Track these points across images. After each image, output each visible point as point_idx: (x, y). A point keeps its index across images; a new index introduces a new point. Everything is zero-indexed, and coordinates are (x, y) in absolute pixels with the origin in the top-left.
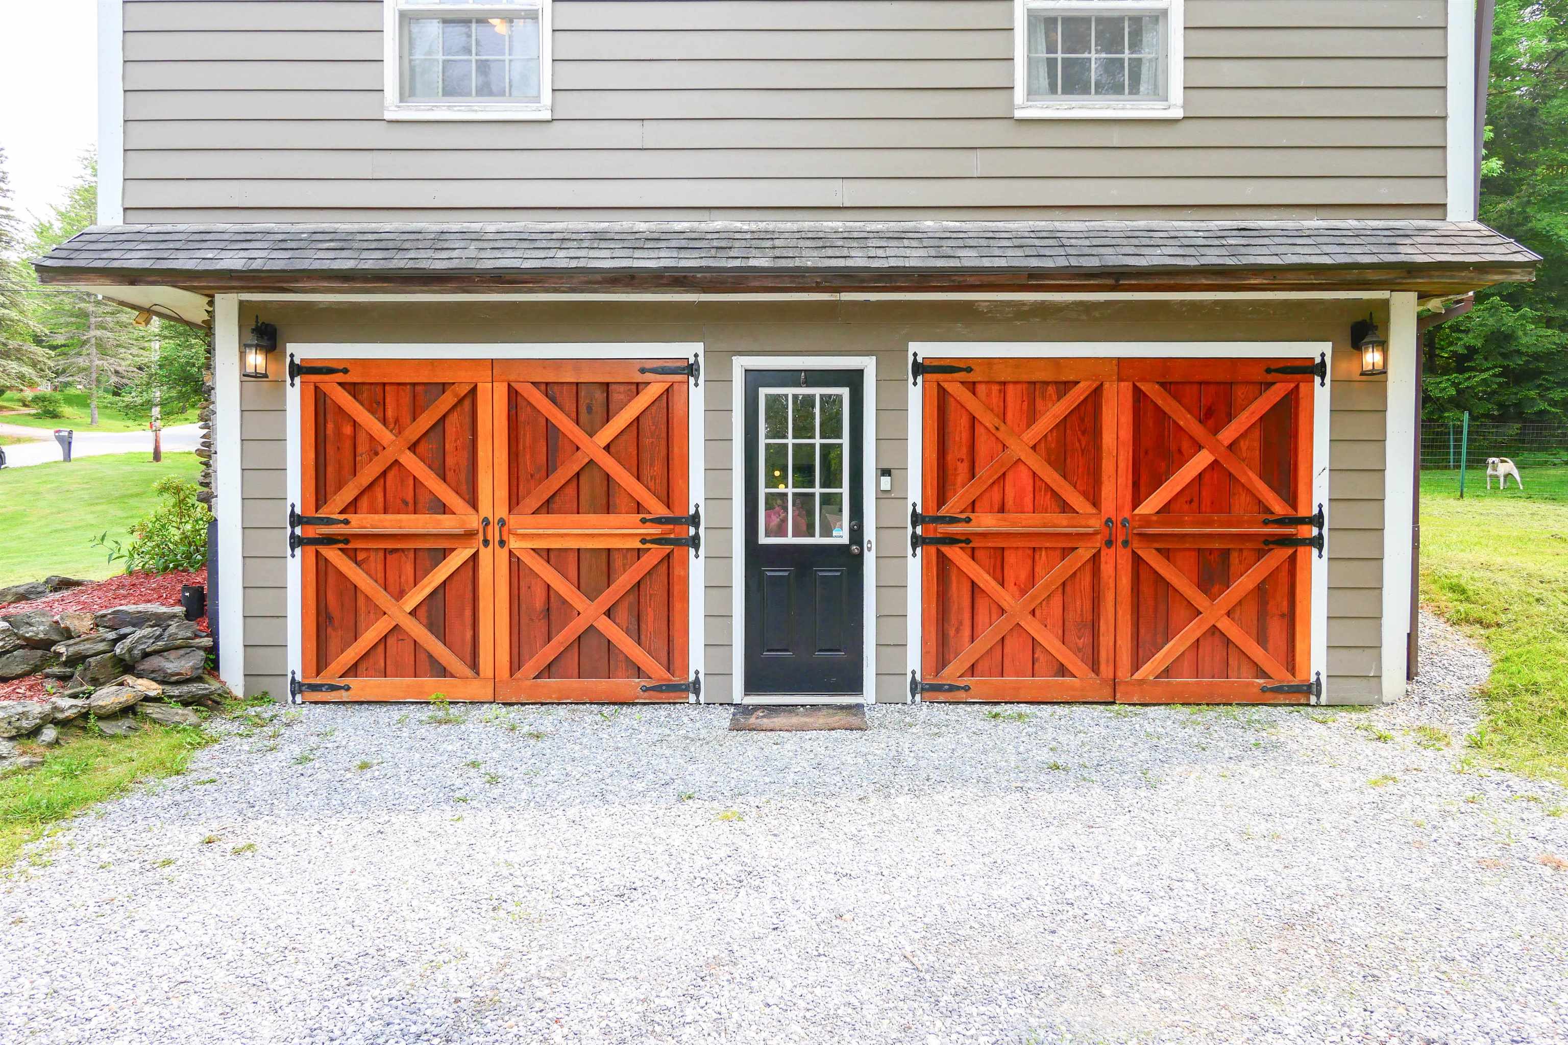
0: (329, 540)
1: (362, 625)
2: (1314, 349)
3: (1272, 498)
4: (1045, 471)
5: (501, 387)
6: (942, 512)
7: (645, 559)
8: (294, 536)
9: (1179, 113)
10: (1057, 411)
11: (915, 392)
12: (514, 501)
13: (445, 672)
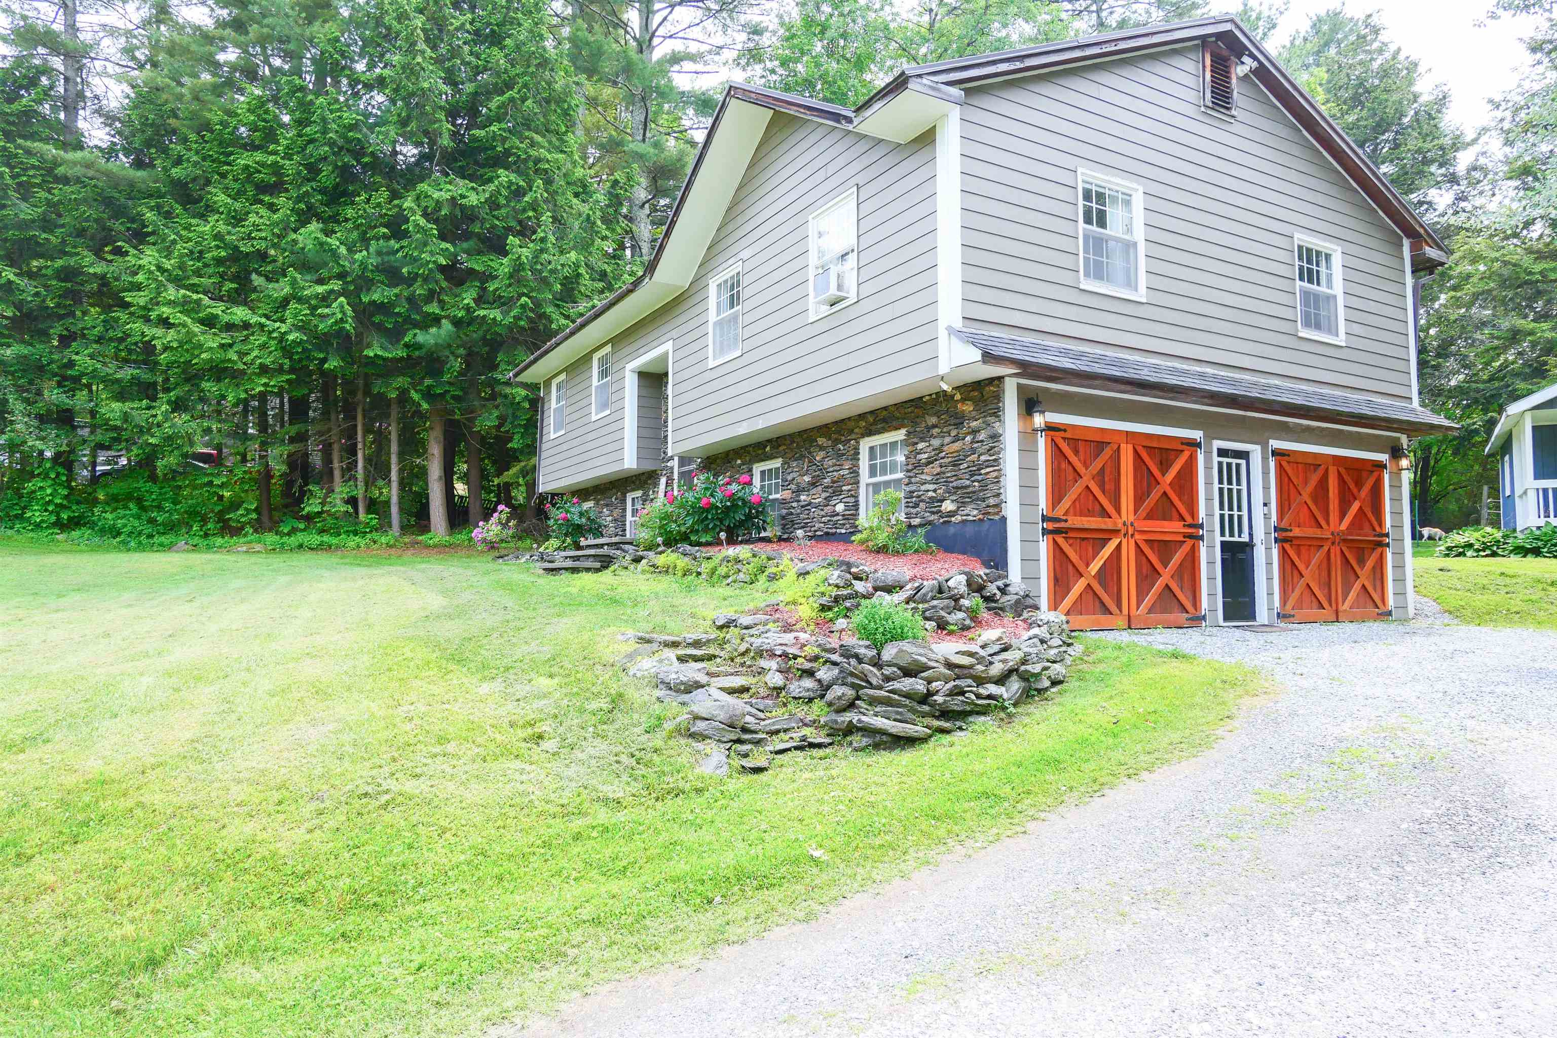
0: (1059, 532)
1: (1071, 583)
2: (1383, 457)
3: (1375, 523)
4: (1313, 507)
5: (1130, 447)
6: (1282, 525)
7: (1184, 546)
8: (1043, 528)
9: (1343, 344)
10: (1314, 479)
11: (1272, 464)
12: (1135, 512)
13: (1108, 611)
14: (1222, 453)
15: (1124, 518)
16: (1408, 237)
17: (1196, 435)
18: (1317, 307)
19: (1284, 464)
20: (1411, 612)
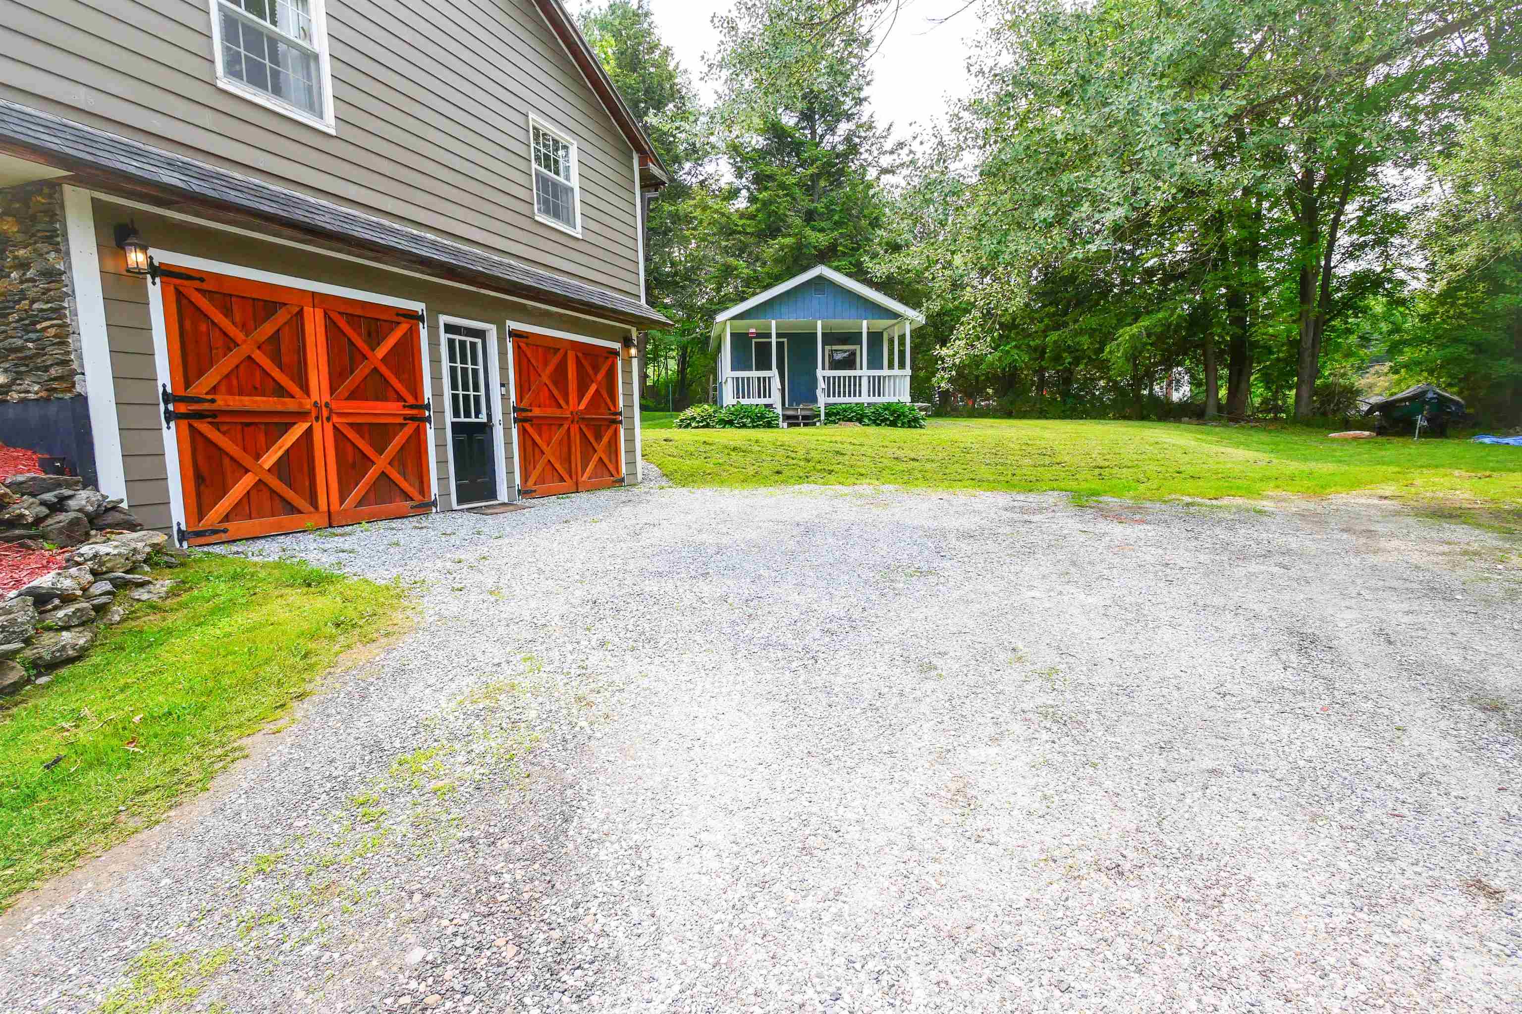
0: (200, 415)
1: (229, 481)
2: (617, 346)
3: (610, 404)
4: (552, 388)
5: (319, 313)
6: (522, 406)
7: (406, 429)
8: (167, 411)
9: (580, 237)
10: (555, 361)
11: (510, 346)
12: (332, 390)
13: (294, 510)
14: (449, 328)
15: (315, 396)
16: (637, 152)
17: (418, 307)
18: (555, 196)
19: (522, 345)
20: (640, 477)
